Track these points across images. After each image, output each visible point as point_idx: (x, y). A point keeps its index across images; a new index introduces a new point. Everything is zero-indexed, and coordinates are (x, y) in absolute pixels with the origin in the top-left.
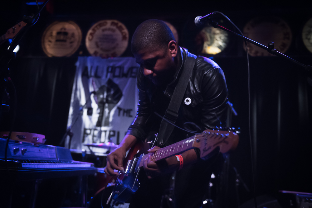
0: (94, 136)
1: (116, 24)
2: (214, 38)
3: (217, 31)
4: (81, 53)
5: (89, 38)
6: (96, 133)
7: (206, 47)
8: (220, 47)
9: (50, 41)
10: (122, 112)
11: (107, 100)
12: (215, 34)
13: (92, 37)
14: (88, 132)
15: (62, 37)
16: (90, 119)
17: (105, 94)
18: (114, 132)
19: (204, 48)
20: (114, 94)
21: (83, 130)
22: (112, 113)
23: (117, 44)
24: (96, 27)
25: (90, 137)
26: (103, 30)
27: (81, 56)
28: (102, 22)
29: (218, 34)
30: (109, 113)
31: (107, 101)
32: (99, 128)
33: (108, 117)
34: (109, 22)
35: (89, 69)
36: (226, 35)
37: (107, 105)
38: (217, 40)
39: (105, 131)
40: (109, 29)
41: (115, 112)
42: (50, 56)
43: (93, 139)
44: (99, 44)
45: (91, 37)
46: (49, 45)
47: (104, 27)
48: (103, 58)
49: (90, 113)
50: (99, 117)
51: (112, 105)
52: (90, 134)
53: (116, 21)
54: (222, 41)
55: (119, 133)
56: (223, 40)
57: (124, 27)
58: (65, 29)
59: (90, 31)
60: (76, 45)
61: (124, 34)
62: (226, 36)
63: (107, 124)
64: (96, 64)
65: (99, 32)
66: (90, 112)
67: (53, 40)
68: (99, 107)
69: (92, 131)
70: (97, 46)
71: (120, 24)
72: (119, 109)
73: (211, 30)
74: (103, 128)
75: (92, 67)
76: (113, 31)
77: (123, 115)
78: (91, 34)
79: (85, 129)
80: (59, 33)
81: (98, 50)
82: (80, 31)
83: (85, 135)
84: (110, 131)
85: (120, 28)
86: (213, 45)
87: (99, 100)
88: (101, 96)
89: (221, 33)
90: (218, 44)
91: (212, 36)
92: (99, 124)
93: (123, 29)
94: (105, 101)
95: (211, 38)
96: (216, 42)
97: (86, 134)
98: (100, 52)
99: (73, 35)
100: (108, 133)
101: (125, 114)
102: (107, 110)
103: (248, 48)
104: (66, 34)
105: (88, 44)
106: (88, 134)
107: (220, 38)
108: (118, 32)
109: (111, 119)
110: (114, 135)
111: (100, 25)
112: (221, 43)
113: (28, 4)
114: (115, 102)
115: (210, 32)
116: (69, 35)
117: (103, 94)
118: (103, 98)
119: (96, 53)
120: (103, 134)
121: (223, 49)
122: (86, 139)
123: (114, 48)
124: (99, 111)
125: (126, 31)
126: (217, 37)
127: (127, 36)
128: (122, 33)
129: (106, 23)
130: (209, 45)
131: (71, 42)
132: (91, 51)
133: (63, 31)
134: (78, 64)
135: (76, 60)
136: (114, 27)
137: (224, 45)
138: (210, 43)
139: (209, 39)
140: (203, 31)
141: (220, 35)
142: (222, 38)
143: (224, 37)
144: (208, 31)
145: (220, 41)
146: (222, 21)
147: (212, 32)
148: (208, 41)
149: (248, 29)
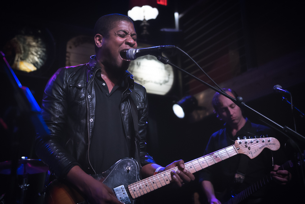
2: (29, 51)
3: (34, 44)
7: (18, 61)
8: (35, 64)
12: (30, 46)
19: (15, 62)
29: (34, 46)
36: (45, 50)
38: (32, 54)
54: (38, 56)
56: (40, 55)
62: (43, 51)
73: (25, 40)
86: (27, 60)
89: (38, 47)
90: (33, 59)
91: (27, 48)
95: (24, 50)
96: (31, 56)
107: (37, 52)
115: (24, 43)
126: (33, 50)
130: (23, 59)
137: (41, 62)
138: (24, 57)
139: (23, 52)
140: (16, 39)
141: (37, 48)
142: (39, 53)
143: (41, 51)
144: (22, 40)
145: (36, 56)
146: (39, 31)
147: (27, 43)
148: (21, 53)
149: (70, 47)
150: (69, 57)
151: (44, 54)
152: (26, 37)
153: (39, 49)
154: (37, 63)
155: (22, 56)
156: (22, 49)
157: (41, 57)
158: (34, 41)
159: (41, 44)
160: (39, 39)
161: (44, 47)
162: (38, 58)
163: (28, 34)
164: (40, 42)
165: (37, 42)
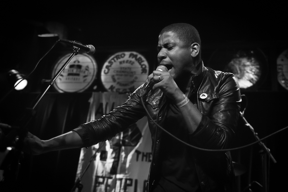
0: (107, 185)
1: (135, 56)
2: (245, 70)
3: (248, 63)
4: (95, 88)
5: (105, 71)
6: (110, 181)
8: (251, 80)
9: (62, 75)
10: (140, 156)
11: (123, 141)
12: (245, 66)
13: (109, 70)
14: (101, 180)
15: (75, 71)
16: (104, 165)
17: (122, 136)
18: (131, 180)
20: (132, 135)
21: (94, 177)
22: (130, 157)
23: (136, 78)
24: (113, 59)
25: (103, 187)
26: (121, 63)
27: (96, 91)
28: (120, 53)
29: (248, 66)
30: (126, 157)
31: (124, 144)
32: (114, 176)
33: (125, 163)
34: (127, 54)
35: (104, 107)
36: (258, 67)
37: (123, 148)
38: (248, 72)
39: (121, 180)
40: (127, 61)
41: (133, 156)
42: (61, 92)
43: (106, 189)
44: (116, 77)
45: (107, 70)
46: (60, 79)
47: (121, 60)
48: (120, 93)
49: (103, 158)
50: (114, 163)
51: (129, 148)
52: (103, 183)
53: (135, 53)
54: (253, 73)
55: (136, 181)
56: (254, 72)
57: (143, 58)
58: (79, 62)
59: (106, 64)
60: (90, 79)
61: (144, 67)
62: (257, 68)
63: (123, 171)
64: (112, 101)
65: (116, 65)
66: (104, 156)
67: (65, 74)
68: (115, 150)
69: (106, 179)
70: (114, 80)
71: (139, 56)
72: (137, 152)
73: (240, 61)
74: (119, 176)
75: (107, 104)
76: (132, 63)
77: (142, 160)
78: (107, 67)
79: (97, 177)
80: (71, 66)
81: (114, 84)
82: (95, 64)
83: (97, 185)
84: (126, 180)
85: (139, 61)
86: (244, 78)
87: (115, 142)
88: (117, 137)
89: (252, 65)
90: (248, 77)
91: (242, 68)
92: (114, 170)
93: (143, 61)
94: (121, 143)
95: (240, 70)
96: (247, 74)
97: (98, 183)
98: (117, 86)
99: (87, 68)
100: (123, 181)
101: (145, 158)
102: (123, 154)
103: (283, 82)
104: (79, 67)
105: (103, 77)
106: (100, 183)
107: (251, 70)
108: (137, 64)
109: (127, 165)
110: (130, 185)
111: (118, 57)
112: (252, 76)
113: (39, 36)
114: (133, 144)
115: (240, 64)
116: (83, 69)
117: (120, 135)
118: (119, 140)
119: (112, 88)
120: (118, 183)
121: (254, 82)
122: (98, 188)
123: (133, 82)
124: (114, 155)
125: (146, 63)
126: (248, 69)
127: (148, 69)
128: (142, 66)
129: (124, 55)
130: (240, 78)
131: (85, 76)
132: (107, 86)
133: (76, 63)
134: (91, 100)
135: (90, 96)
136: (133, 60)
137: (256, 78)
138: (240, 76)
139: (239, 72)
140: (232, 62)
141: (251, 67)
142: (253, 70)
143: (255, 69)
144: (238, 62)
145: (251, 73)
146: (252, 52)
147: (242, 64)
148: (238, 73)
149: (282, 60)
150: (282, 69)
151: (258, 70)
152: (241, 59)
153: (253, 67)
154: (252, 79)
155: (238, 76)
156: (238, 70)
157: (256, 73)
158: (248, 61)
159: (254, 63)
160: (253, 59)
161: (257, 65)
162: (253, 75)
163: (242, 56)
164: (253, 61)
165: (251, 62)
